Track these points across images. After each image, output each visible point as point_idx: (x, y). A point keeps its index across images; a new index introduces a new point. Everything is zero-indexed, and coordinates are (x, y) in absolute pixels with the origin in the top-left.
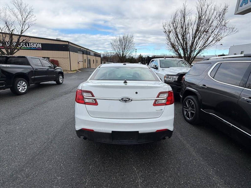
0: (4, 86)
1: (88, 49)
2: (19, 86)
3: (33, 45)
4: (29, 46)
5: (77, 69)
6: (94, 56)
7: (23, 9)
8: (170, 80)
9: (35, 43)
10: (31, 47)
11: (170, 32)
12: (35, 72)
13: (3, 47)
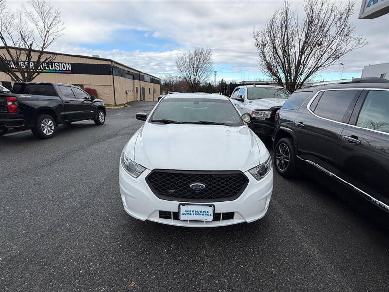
0: (24, 125)
1: (141, 72)
2: (43, 127)
3: (59, 66)
4: (52, 67)
5: (124, 103)
6: (150, 82)
7: (46, 13)
8: (260, 118)
9: (61, 63)
10: (56, 70)
11: (264, 45)
12: (65, 106)
13: (17, 70)
